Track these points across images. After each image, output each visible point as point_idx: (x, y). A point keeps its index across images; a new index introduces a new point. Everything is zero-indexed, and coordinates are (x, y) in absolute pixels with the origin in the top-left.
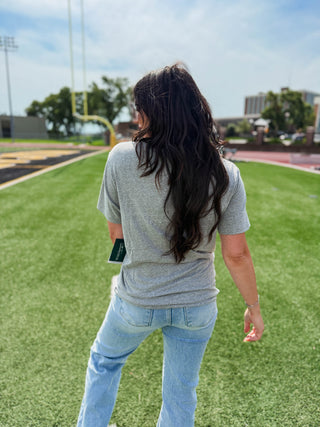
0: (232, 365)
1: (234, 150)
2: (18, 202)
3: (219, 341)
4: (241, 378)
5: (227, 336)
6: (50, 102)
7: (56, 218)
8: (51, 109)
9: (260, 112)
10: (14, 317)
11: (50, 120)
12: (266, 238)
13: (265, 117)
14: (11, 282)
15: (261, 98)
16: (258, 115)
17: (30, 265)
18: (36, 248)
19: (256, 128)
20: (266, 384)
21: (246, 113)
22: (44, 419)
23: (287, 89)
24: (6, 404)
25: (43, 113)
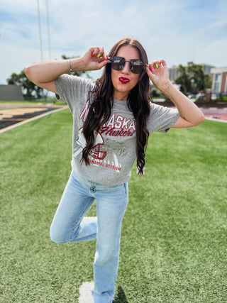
0: (167, 243)
2: (8, 143)
3: (157, 228)
4: (173, 250)
5: (162, 225)
7: (37, 154)
8: (25, 79)
10: (16, 218)
11: (25, 87)
12: (183, 163)
13: (177, 83)
14: (10, 196)
15: (174, 69)
17: (22, 184)
18: (25, 173)
20: (191, 253)
22: (45, 280)
23: (191, 63)
24: (18, 272)
25: (20, 82)
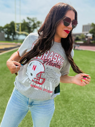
1: (79, 45)
3: (76, 122)
5: (79, 120)
6: (6, 27)
8: (7, 29)
9: (89, 31)
11: (6, 33)
13: (91, 33)
15: (89, 26)
16: (88, 32)
19: (87, 37)
21: (83, 31)
25: (4, 31)
